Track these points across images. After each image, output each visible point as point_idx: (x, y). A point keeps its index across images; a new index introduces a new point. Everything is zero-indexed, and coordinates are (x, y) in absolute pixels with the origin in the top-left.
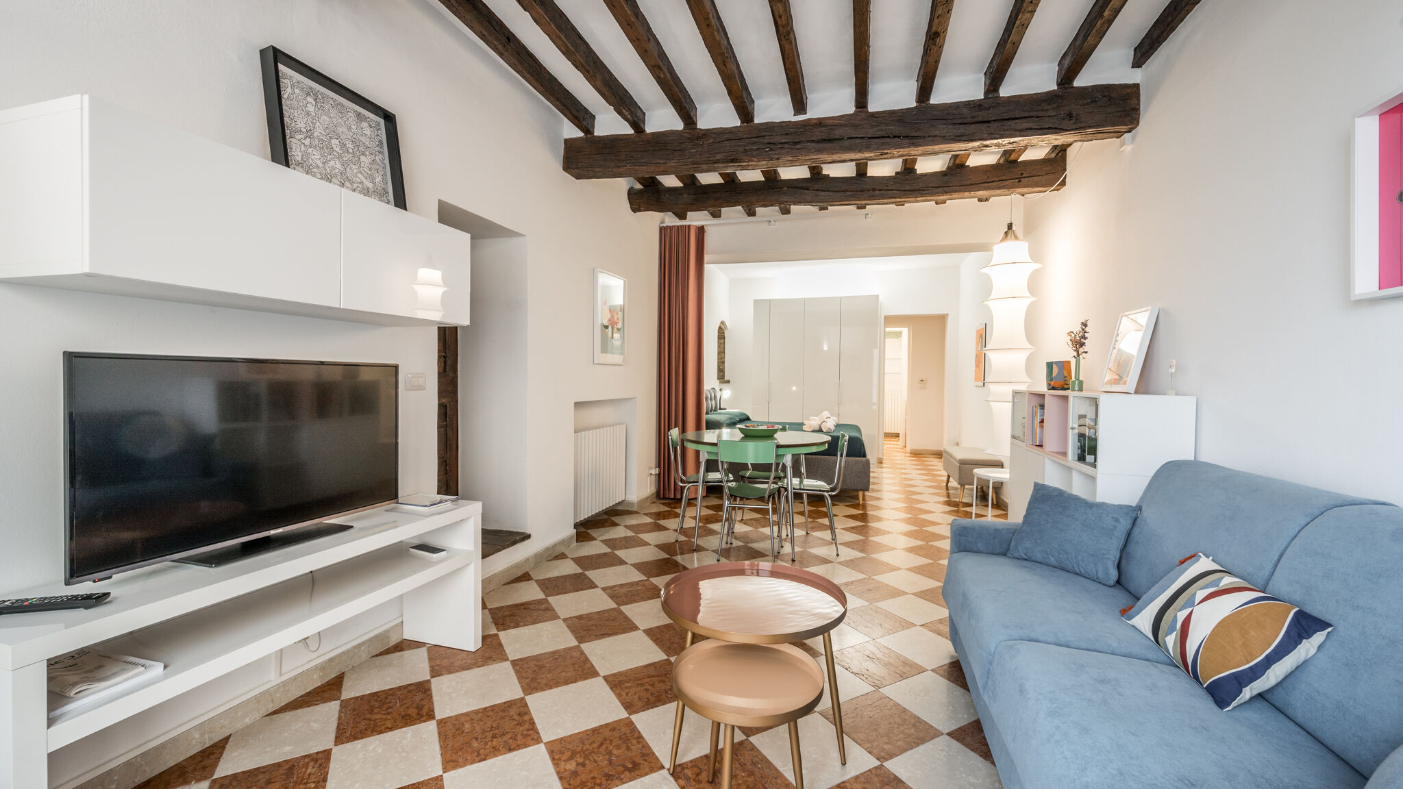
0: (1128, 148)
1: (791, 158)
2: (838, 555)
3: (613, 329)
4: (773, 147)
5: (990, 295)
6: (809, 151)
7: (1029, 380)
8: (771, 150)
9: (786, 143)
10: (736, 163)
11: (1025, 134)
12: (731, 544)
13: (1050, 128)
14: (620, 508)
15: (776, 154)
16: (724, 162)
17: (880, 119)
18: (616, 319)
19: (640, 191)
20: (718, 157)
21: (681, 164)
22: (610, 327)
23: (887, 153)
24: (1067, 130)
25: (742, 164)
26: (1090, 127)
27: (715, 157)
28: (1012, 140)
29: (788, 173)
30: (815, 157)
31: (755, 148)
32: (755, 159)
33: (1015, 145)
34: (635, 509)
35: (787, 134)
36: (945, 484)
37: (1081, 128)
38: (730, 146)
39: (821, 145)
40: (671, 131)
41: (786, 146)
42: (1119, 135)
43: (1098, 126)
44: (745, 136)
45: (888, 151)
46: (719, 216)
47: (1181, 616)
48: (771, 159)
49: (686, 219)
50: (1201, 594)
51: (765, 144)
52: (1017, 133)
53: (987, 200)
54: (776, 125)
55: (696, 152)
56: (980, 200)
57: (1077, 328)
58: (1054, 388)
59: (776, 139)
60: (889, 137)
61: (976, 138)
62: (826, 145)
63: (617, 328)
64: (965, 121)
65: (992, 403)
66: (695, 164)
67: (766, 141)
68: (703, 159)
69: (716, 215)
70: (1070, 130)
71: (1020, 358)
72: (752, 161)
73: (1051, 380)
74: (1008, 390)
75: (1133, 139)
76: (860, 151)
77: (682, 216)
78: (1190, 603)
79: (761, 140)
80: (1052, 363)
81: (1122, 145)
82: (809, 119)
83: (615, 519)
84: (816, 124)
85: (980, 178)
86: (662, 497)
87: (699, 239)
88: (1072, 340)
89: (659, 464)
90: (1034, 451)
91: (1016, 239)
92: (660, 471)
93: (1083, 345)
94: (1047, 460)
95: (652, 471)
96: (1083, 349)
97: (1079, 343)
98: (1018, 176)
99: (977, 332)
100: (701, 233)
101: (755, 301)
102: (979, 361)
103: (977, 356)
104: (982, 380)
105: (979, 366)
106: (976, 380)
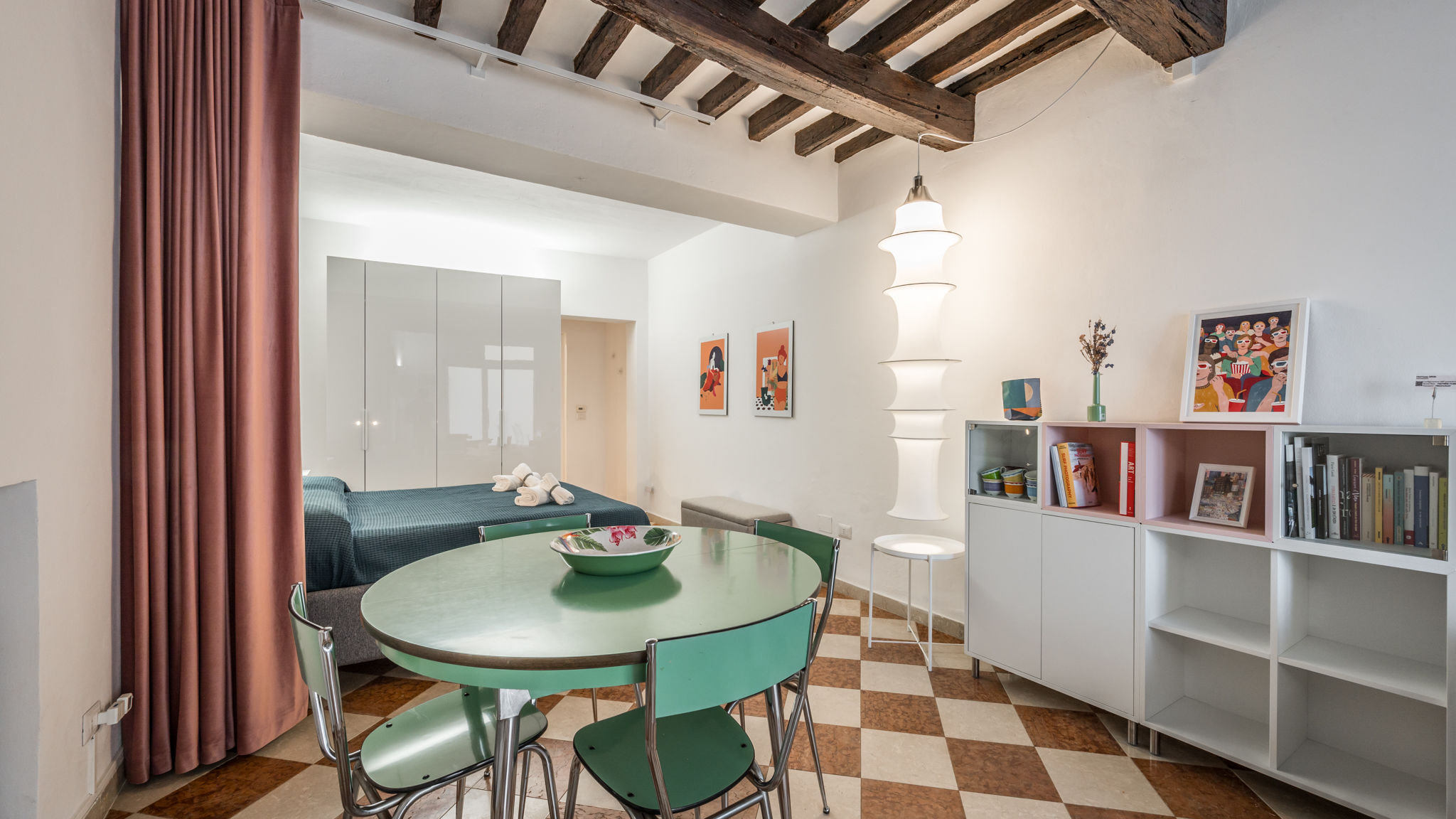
57: (1090, 330)
65: (896, 440)
71: (933, 373)
73: (1024, 405)
74: (936, 421)
75: (1203, 66)
85: (898, 90)
86: (146, 780)
87: (280, 28)
88: (1088, 347)
89: (126, 682)
90: (1070, 516)
91: (928, 198)
92: (135, 703)
93: (1104, 355)
94: (1147, 533)
95: (102, 715)
96: (1105, 361)
97: (1097, 352)
98: (935, 108)
99: (704, 345)
100: (287, 15)
101: (330, 259)
102: (711, 383)
103: (703, 376)
104: (722, 408)
105: (711, 389)
106: (702, 407)
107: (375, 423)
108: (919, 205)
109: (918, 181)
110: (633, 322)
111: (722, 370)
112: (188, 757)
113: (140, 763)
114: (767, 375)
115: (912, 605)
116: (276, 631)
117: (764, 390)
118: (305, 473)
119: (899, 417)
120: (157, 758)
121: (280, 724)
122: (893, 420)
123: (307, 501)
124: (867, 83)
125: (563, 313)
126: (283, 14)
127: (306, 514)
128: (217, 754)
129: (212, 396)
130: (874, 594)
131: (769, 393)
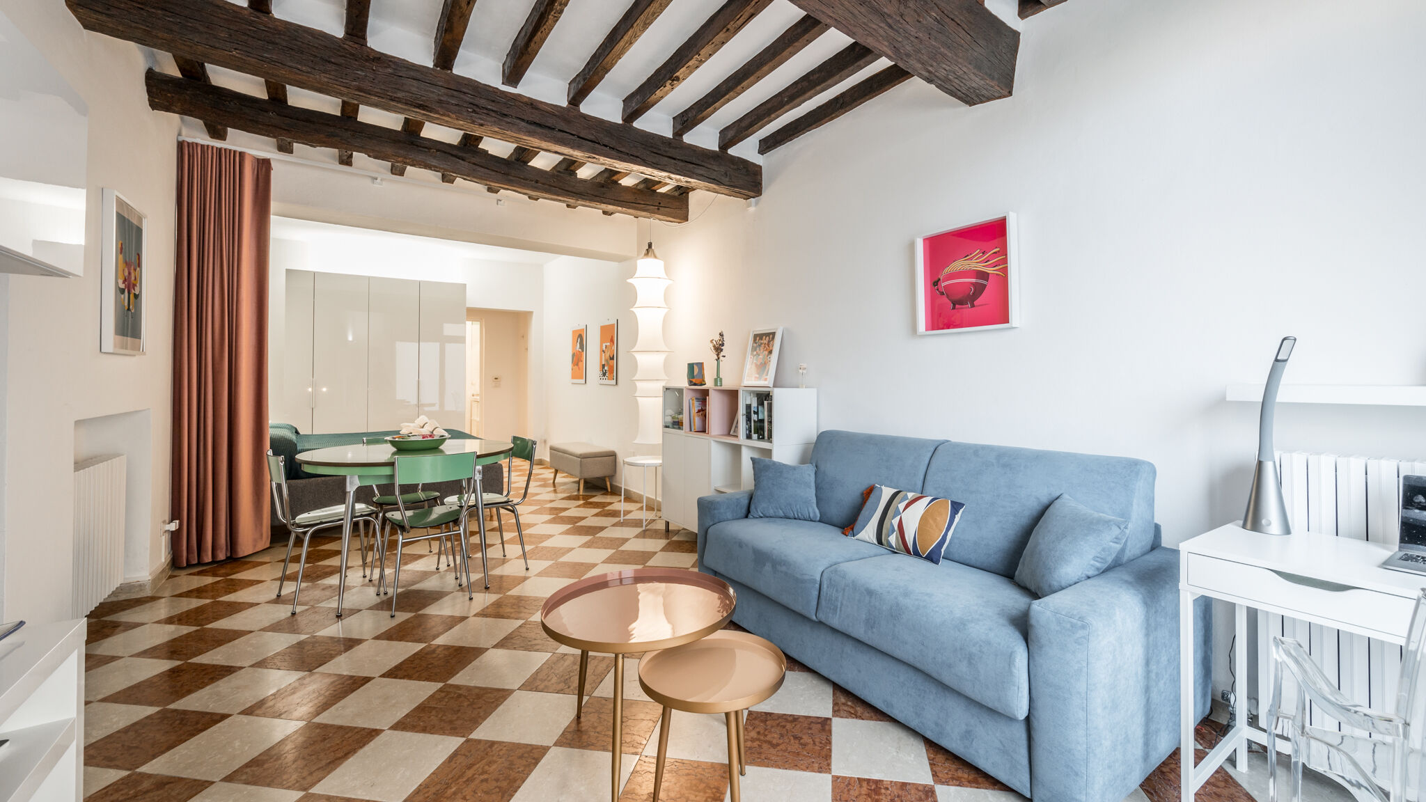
0: (752, 209)
1: (497, 129)
2: (527, 569)
3: (129, 293)
4: (478, 110)
5: (635, 304)
6: (519, 130)
7: (666, 378)
8: (474, 111)
9: (493, 111)
10: (424, 110)
11: (699, 178)
12: (386, 594)
13: (714, 179)
14: (123, 597)
15: (481, 119)
16: (406, 104)
17: (590, 123)
18: (133, 278)
19: (170, 80)
20: (400, 95)
21: (338, 83)
22: (126, 290)
23: (594, 158)
24: (724, 185)
25: (432, 115)
26: (737, 187)
27: (395, 93)
28: (690, 180)
29: (433, 131)
30: (524, 137)
31: (453, 102)
32: (454, 116)
33: (688, 184)
34: (148, 592)
35: (493, 101)
36: (552, 481)
37: (731, 186)
38: (418, 88)
39: (533, 127)
40: (321, 31)
41: (492, 113)
42: (748, 197)
43: (741, 188)
44: (440, 83)
45: (597, 157)
46: (291, 152)
47: (895, 522)
48: (473, 122)
49: (225, 140)
50: (901, 506)
51: (466, 102)
52: (695, 176)
53: (611, 214)
54: (481, 86)
55: (366, 76)
56: (605, 213)
57: (717, 337)
58: (695, 385)
59: (482, 102)
60: (599, 143)
61: (668, 170)
62: (539, 130)
63: (135, 294)
64: (659, 152)
65: (638, 398)
66: (361, 91)
67: (468, 99)
68: (375, 90)
69: (285, 148)
70: (726, 185)
71: (659, 359)
72: (449, 116)
73: (693, 378)
74: (659, 386)
75: (757, 204)
76: (571, 148)
77: (217, 133)
78: (897, 513)
79: (462, 96)
80: (693, 364)
81: (749, 206)
82: (520, 95)
83: (126, 617)
84: (526, 104)
85: (629, 197)
86: (185, 565)
87: (260, 176)
88: (714, 346)
89: (175, 514)
90: (696, 436)
91: (655, 257)
92: (181, 525)
93: (722, 350)
94: (712, 442)
95: (167, 526)
96: (722, 354)
97: (718, 349)
98: (657, 204)
99: (574, 332)
100: (264, 169)
101: (287, 271)
102: (578, 360)
103: (573, 355)
104: (582, 378)
105: (577, 365)
106: (573, 378)
107: (324, 389)
108: (650, 261)
109: (650, 245)
110: (531, 313)
111: (583, 351)
112: (207, 555)
113: (182, 556)
114: (605, 355)
115: (658, 499)
116: (253, 496)
117: (603, 366)
118: (270, 422)
119: (639, 384)
120: (190, 556)
121: (255, 546)
122: (636, 385)
123: (270, 433)
124: (604, 196)
125: (469, 305)
126: (261, 170)
127: (271, 438)
128: (221, 556)
129: (222, 372)
130: (647, 497)
131: (606, 368)
